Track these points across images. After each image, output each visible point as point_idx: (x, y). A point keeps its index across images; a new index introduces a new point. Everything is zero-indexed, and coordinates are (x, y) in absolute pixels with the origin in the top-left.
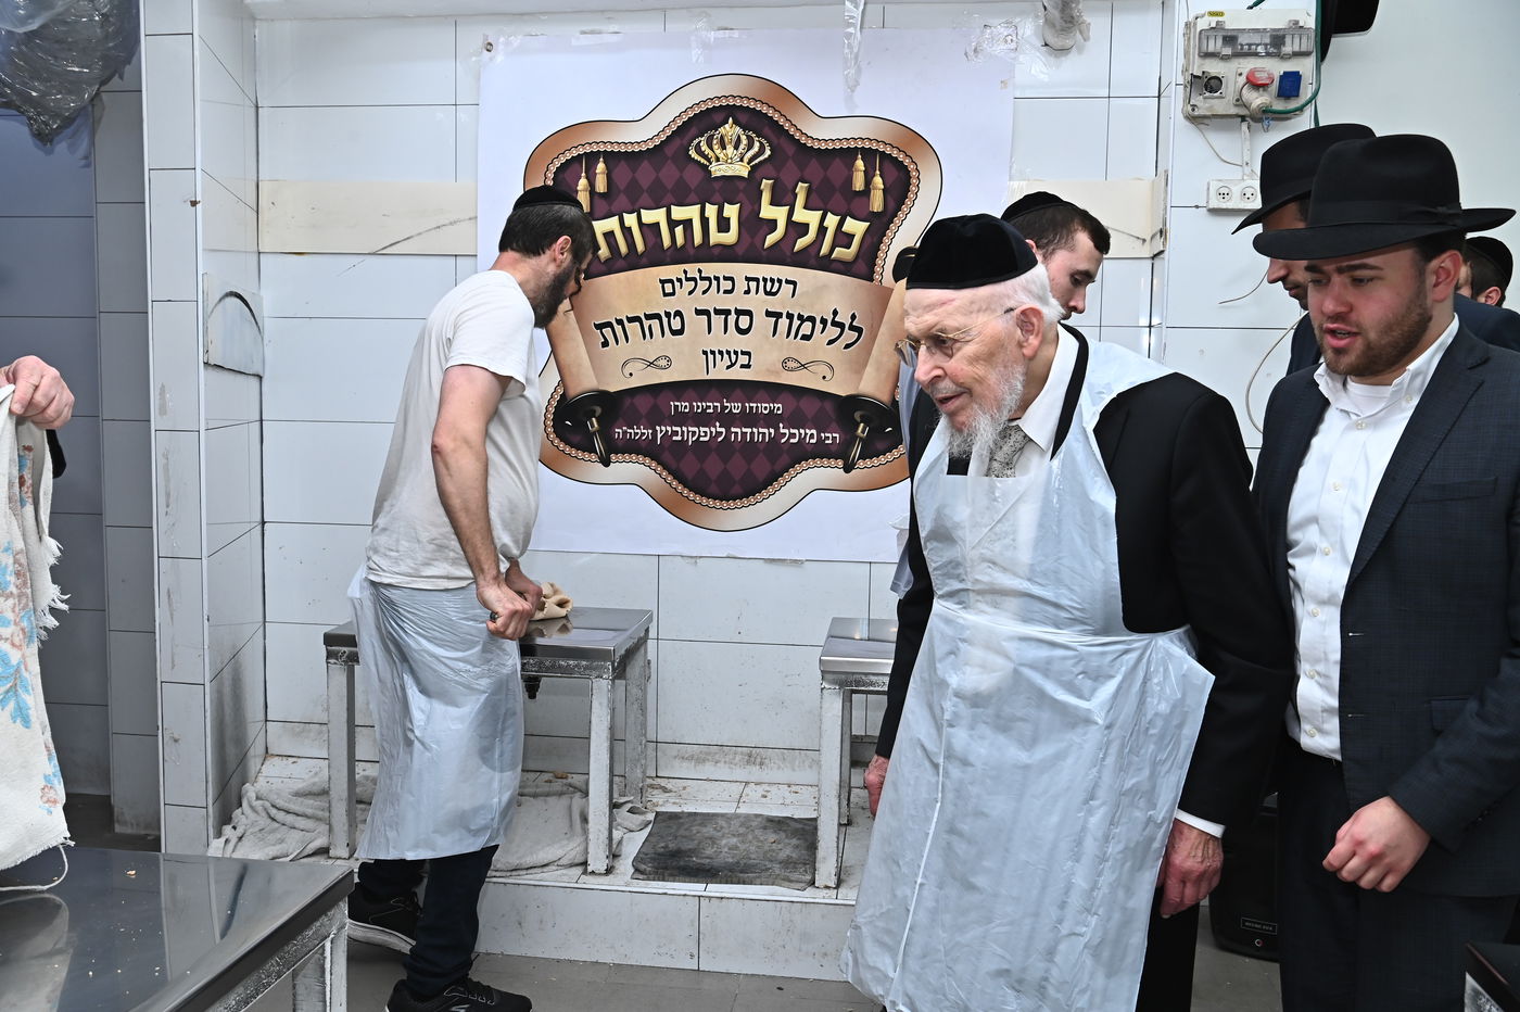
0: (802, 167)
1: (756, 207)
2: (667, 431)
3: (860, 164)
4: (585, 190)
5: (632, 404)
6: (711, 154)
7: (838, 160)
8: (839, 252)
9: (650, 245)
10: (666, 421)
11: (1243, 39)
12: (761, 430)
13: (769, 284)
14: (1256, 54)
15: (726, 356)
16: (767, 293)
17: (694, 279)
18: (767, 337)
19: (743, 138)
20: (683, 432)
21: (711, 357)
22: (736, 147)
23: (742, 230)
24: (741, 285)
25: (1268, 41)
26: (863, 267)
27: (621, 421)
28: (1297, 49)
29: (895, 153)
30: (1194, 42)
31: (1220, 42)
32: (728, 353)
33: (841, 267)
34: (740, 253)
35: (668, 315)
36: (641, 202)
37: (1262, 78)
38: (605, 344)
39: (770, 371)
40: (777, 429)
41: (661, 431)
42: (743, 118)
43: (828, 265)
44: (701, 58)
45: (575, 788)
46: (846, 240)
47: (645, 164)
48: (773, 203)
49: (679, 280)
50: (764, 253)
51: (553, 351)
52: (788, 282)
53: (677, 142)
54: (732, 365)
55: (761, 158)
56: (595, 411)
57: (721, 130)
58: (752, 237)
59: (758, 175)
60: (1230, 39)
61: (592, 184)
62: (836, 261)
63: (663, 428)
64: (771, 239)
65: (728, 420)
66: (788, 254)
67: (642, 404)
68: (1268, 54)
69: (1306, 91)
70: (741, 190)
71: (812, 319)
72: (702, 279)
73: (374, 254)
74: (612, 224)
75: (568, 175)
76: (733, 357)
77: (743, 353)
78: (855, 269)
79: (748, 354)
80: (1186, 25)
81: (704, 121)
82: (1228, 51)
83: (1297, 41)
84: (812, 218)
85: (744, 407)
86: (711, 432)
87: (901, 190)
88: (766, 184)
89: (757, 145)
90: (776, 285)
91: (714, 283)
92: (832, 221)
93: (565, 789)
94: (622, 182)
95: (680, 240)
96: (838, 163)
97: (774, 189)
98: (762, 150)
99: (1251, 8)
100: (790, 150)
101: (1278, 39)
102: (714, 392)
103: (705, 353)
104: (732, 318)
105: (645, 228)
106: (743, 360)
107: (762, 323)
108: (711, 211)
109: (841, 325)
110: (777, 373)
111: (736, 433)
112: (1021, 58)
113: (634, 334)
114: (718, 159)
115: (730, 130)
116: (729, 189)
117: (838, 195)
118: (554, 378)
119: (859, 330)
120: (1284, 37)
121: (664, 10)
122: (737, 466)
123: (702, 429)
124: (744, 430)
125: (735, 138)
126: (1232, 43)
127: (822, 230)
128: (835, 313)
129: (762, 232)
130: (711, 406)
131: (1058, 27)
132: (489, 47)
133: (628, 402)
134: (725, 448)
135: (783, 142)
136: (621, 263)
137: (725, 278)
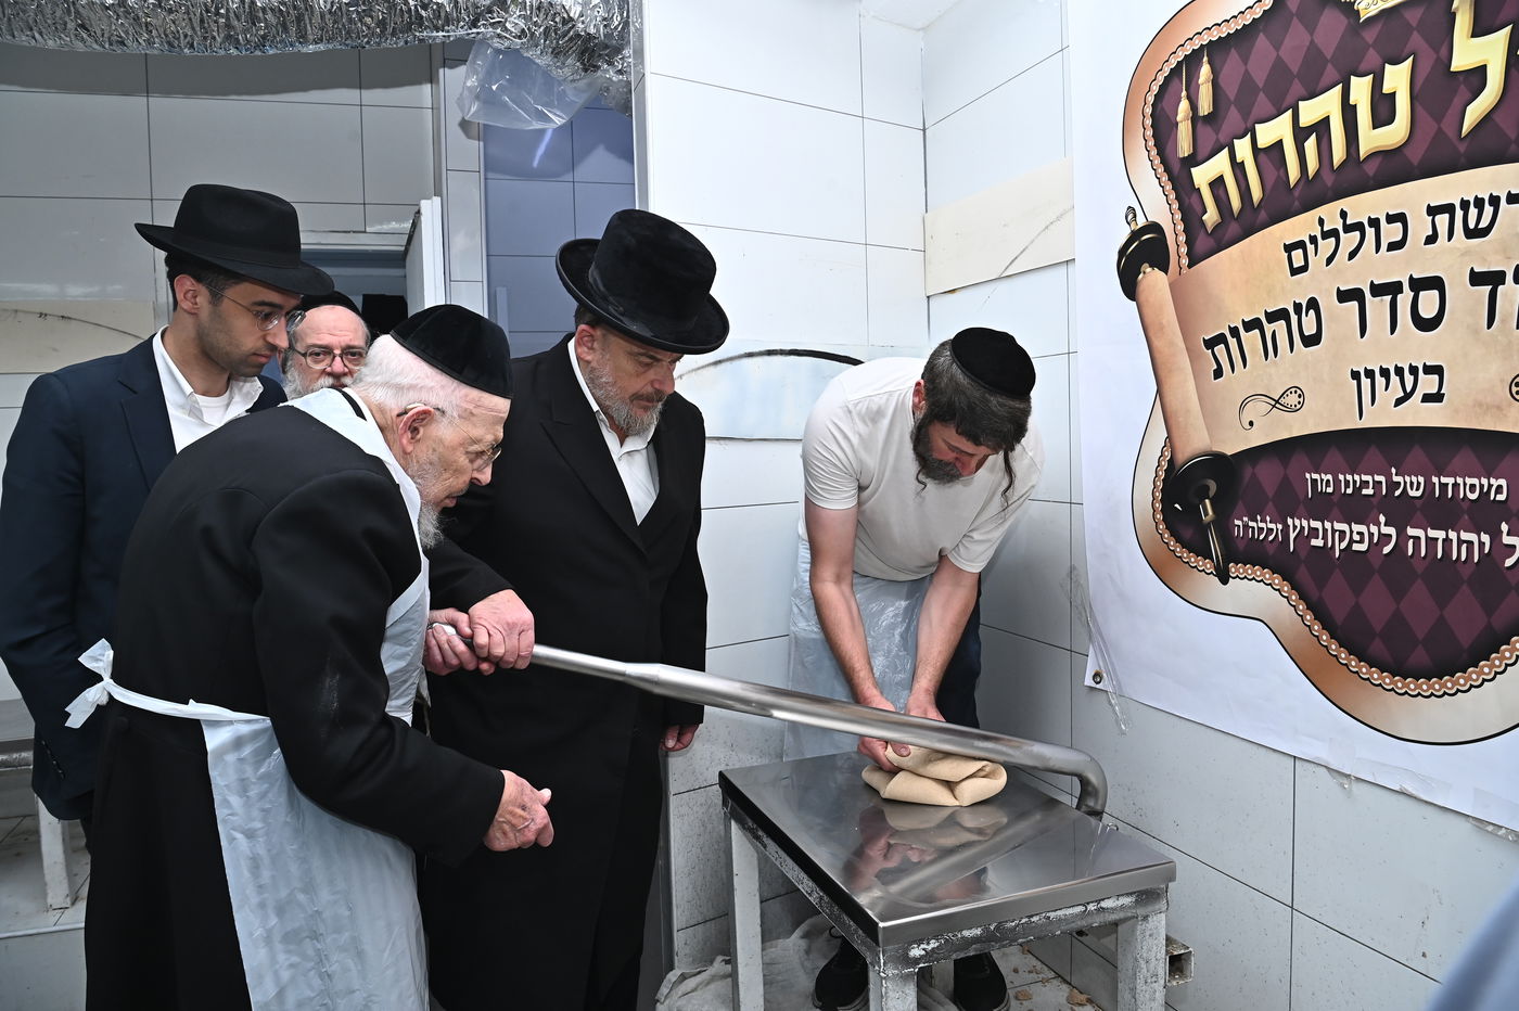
1: (1444, 51)
2: (1302, 528)
4: (1185, 119)
5: (1254, 474)
9: (1268, 187)
10: (1302, 508)
12: (1465, 536)
13: (1473, 211)
15: (1394, 379)
16: (1471, 234)
17: (1334, 233)
18: (1476, 332)
20: (1325, 531)
21: (1366, 382)
23: (1419, 108)
24: (1420, 226)
27: (1240, 506)
32: (1399, 371)
34: (1415, 162)
35: (1298, 307)
36: (1256, 112)
38: (1218, 373)
39: (1481, 406)
40: (1496, 535)
41: (1295, 527)
47: (1262, 42)
48: (1478, 30)
49: (1313, 240)
50: (1462, 148)
51: (1159, 391)
52: (1512, 199)
54: (1407, 396)
56: (1208, 488)
58: (1440, 119)
61: (1194, 107)
63: (1297, 522)
64: (1475, 112)
65: (1401, 511)
66: (1512, 133)
67: (1267, 475)
70: (1414, 29)
72: (1348, 229)
73: (1000, 278)
74: (1219, 164)
75: (1166, 104)
76: (1409, 380)
77: (1429, 370)
79: (1437, 370)
85: (1429, 485)
86: (1371, 535)
90: (1488, 210)
91: (1370, 232)
94: (1231, 89)
95: (1312, 164)
102: (1374, 454)
103: (1355, 375)
104: (1405, 298)
105: (1262, 157)
106: (1428, 384)
107: (1465, 300)
108: (1361, 89)
110: (1499, 408)
111: (1417, 539)
113: (1254, 351)
116: (1389, 36)
118: (1159, 434)
122: (1419, 607)
123: (1356, 528)
124: (1432, 533)
129: (1457, 102)
130: (1370, 482)
133: (1248, 472)
134: (1396, 567)
136: (1234, 228)
137: (1391, 219)
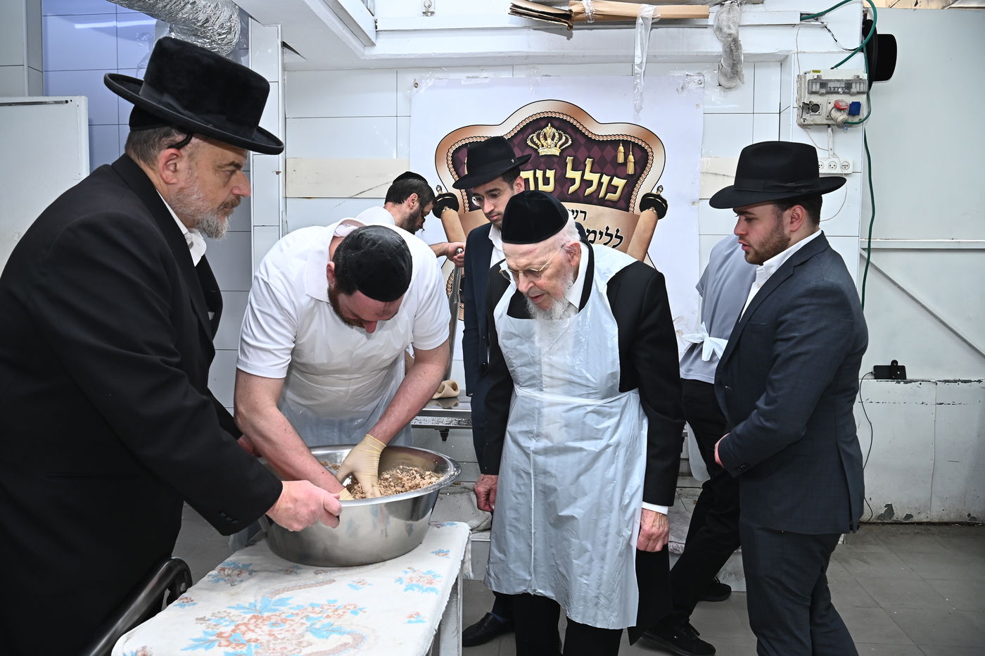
0: (589, 151)
1: (564, 172)
3: (621, 148)
6: (539, 143)
7: (609, 146)
8: (609, 196)
11: (831, 85)
14: (838, 93)
19: (557, 134)
22: (553, 139)
23: (556, 184)
25: (843, 86)
26: (623, 204)
28: (858, 90)
29: (640, 143)
30: (805, 86)
31: (818, 86)
33: (611, 204)
37: (843, 105)
42: (557, 124)
43: (603, 202)
44: (534, 92)
45: (469, 489)
46: (613, 190)
48: (573, 169)
50: (568, 196)
52: (581, 212)
53: (521, 136)
55: (567, 145)
57: (545, 130)
58: (562, 188)
59: (565, 154)
60: (824, 84)
62: (607, 200)
64: (572, 189)
66: (582, 197)
68: (844, 93)
69: (864, 112)
70: (556, 162)
71: (594, 232)
73: (351, 198)
78: (619, 205)
80: (798, 76)
81: (536, 125)
82: (823, 91)
83: (858, 85)
84: (594, 178)
87: (643, 161)
88: (569, 159)
89: (564, 138)
90: (575, 213)
92: (606, 179)
93: (463, 490)
96: (609, 148)
97: (573, 162)
98: (567, 141)
99: (832, 68)
100: (582, 141)
101: (848, 85)
108: (539, 174)
109: (611, 235)
112: (707, 92)
114: (543, 146)
115: (549, 130)
116: (549, 161)
117: (609, 165)
119: (621, 238)
120: (851, 84)
121: (513, 66)
125: (552, 134)
126: (824, 85)
127: (600, 184)
128: (608, 228)
129: (567, 186)
131: (729, 77)
132: (416, 85)
135: (579, 136)
